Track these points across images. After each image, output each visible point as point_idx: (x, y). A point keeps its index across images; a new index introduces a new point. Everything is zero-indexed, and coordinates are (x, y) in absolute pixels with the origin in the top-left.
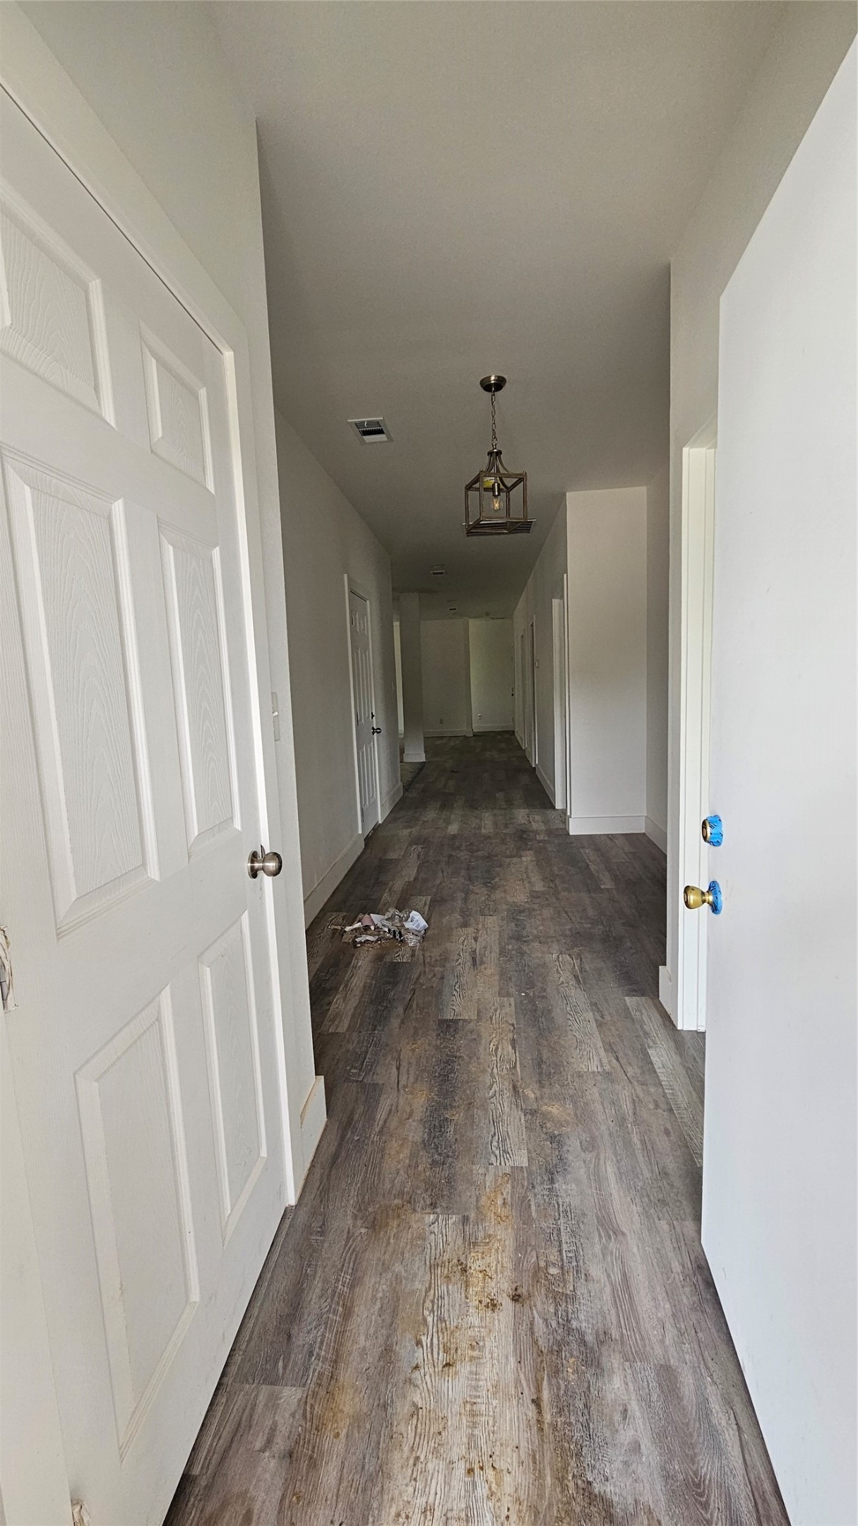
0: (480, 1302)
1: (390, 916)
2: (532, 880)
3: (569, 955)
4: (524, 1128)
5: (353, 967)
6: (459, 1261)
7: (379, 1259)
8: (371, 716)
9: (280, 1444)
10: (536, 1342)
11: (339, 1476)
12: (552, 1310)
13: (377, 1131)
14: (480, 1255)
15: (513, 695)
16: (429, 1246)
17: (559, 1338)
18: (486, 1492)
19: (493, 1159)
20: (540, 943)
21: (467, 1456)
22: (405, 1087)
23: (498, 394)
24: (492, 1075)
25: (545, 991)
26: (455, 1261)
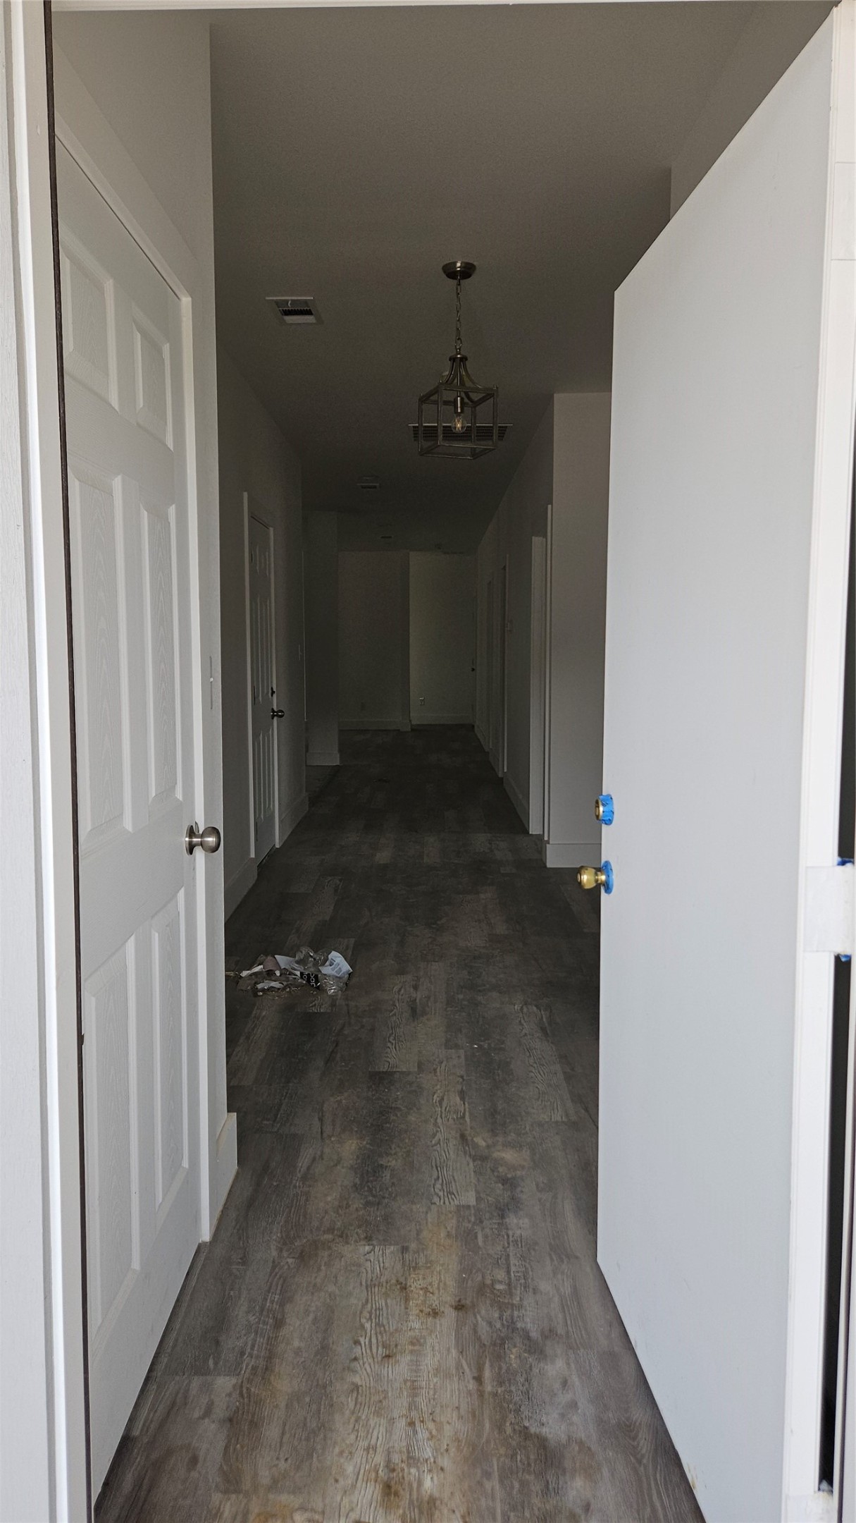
0: (421, 1311)
1: (302, 957)
2: (493, 922)
3: (536, 1006)
4: (472, 1173)
5: (255, 1017)
6: (397, 1281)
7: (309, 1283)
8: (270, 691)
9: (220, 1411)
10: (479, 1339)
11: (281, 1432)
12: (496, 1315)
13: (300, 1177)
14: (421, 1277)
15: (473, 670)
16: (364, 1271)
17: (502, 1335)
18: (426, 1435)
19: (436, 1199)
20: (500, 993)
21: (408, 1414)
22: (330, 1137)
23: (465, 282)
24: (436, 1124)
25: (503, 1042)
26: (394, 1281)
